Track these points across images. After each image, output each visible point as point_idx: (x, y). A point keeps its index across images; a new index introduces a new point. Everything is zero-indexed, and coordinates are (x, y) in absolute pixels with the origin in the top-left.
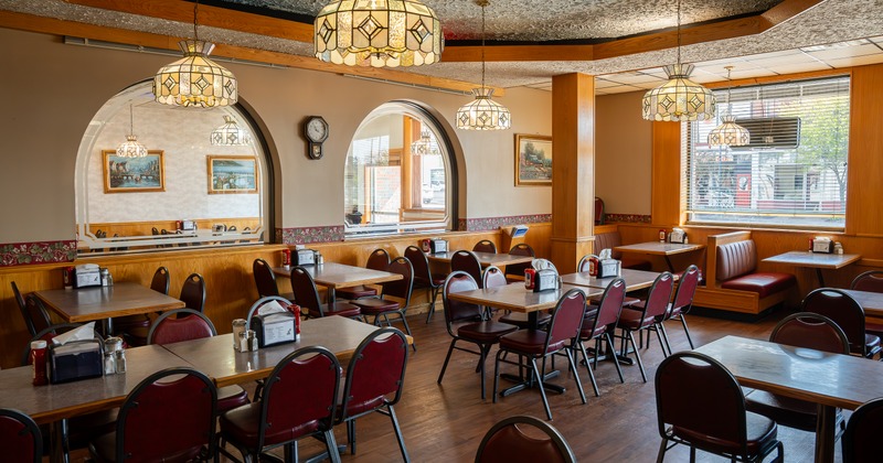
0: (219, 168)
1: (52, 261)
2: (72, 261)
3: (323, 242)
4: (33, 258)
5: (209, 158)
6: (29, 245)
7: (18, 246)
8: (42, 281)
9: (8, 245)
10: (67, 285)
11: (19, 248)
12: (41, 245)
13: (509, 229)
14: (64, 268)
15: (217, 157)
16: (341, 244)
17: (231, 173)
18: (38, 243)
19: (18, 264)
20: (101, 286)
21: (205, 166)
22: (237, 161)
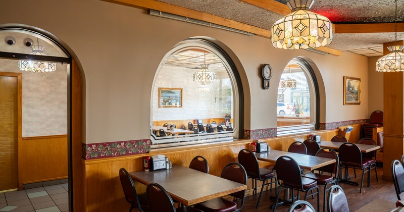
0: (164, 94)
1: (137, 153)
2: (148, 152)
3: (268, 138)
4: (127, 151)
5: (159, 89)
6: (125, 142)
7: (119, 143)
8: (132, 166)
9: (114, 143)
10: (147, 169)
11: (120, 145)
12: (131, 142)
13: (342, 128)
14: (144, 158)
15: (163, 89)
16: (276, 139)
17: (170, 97)
18: (130, 141)
19: (119, 155)
20: (165, 169)
21: (158, 93)
22: (172, 90)
